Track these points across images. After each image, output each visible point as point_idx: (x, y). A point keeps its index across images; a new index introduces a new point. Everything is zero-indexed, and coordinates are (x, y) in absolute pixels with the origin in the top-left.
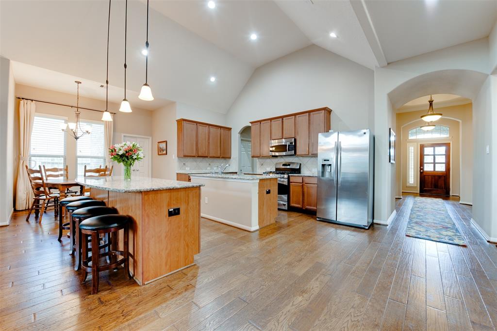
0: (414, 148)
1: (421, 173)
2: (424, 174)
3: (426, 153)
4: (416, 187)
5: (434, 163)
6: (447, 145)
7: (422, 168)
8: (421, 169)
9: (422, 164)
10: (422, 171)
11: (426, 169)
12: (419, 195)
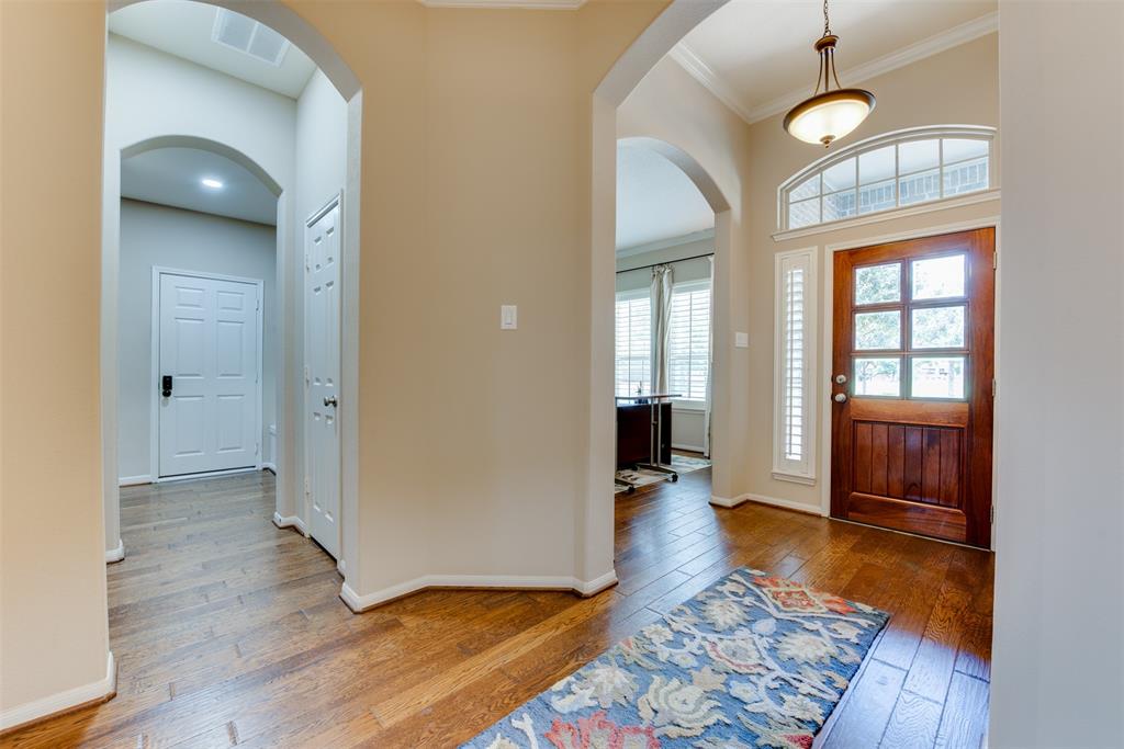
0: (806, 276)
1: (839, 409)
2: (853, 414)
3: (862, 296)
4: (813, 484)
5: (905, 353)
6: (978, 242)
7: (841, 378)
8: (837, 388)
9: (843, 356)
10: (840, 397)
11: (859, 389)
12: (825, 528)
